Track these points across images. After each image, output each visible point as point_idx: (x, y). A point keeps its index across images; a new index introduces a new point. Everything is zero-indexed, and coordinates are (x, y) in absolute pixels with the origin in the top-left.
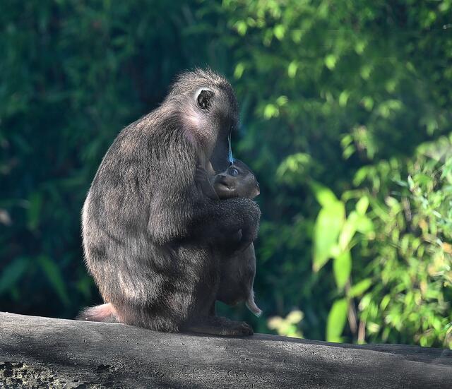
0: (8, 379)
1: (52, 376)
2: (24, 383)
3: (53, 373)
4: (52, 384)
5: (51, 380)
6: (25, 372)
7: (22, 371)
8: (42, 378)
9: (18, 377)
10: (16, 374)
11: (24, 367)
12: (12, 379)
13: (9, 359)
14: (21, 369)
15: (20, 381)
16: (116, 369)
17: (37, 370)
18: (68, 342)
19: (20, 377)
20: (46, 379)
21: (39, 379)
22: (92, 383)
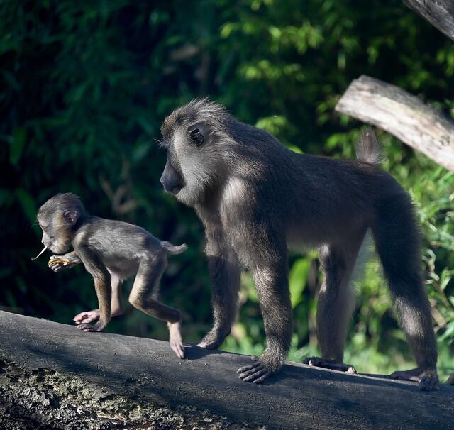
0: (40, 385)
1: (82, 385)
2: (55, 389)
3: (84, 382)
4: (81, 393)
5: (81, 388)
6: (56, 379)
7: (54, 378)
8: (73, 386)
9: (50, 383)
10: (48, 380)
11: (56, 374)
12: (44, 385)
13: (43, 366)
14: (54, 376)
15: (51, 387)
16: (143, 384)
17: (68, 379)
18: (100, 354)
19: (52, 383)
20: (76, 388)
21: (70, 387)
22: (118, 395)
